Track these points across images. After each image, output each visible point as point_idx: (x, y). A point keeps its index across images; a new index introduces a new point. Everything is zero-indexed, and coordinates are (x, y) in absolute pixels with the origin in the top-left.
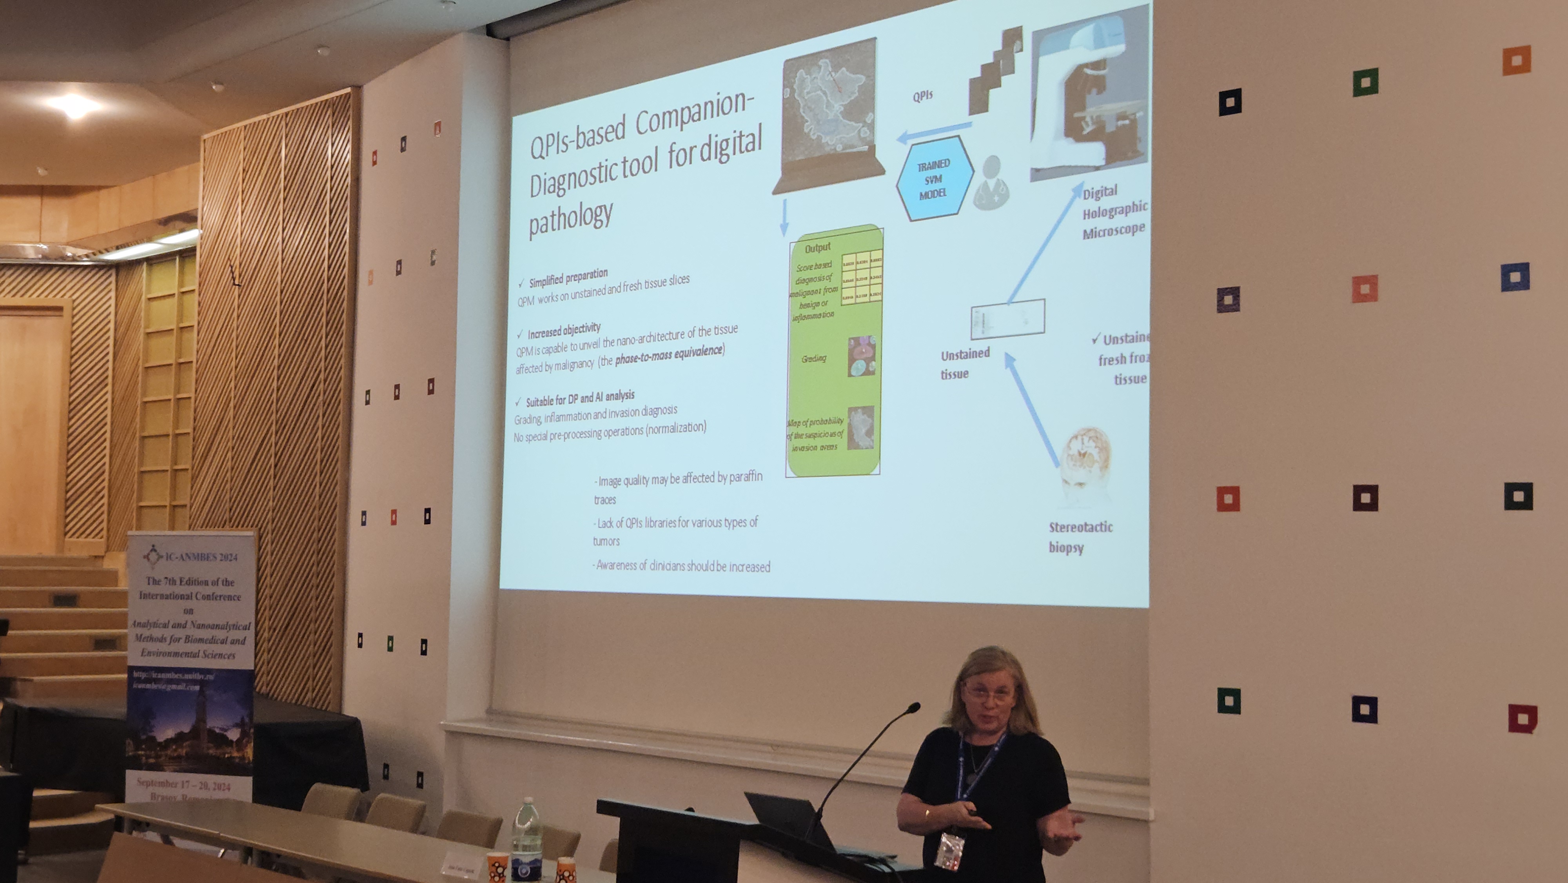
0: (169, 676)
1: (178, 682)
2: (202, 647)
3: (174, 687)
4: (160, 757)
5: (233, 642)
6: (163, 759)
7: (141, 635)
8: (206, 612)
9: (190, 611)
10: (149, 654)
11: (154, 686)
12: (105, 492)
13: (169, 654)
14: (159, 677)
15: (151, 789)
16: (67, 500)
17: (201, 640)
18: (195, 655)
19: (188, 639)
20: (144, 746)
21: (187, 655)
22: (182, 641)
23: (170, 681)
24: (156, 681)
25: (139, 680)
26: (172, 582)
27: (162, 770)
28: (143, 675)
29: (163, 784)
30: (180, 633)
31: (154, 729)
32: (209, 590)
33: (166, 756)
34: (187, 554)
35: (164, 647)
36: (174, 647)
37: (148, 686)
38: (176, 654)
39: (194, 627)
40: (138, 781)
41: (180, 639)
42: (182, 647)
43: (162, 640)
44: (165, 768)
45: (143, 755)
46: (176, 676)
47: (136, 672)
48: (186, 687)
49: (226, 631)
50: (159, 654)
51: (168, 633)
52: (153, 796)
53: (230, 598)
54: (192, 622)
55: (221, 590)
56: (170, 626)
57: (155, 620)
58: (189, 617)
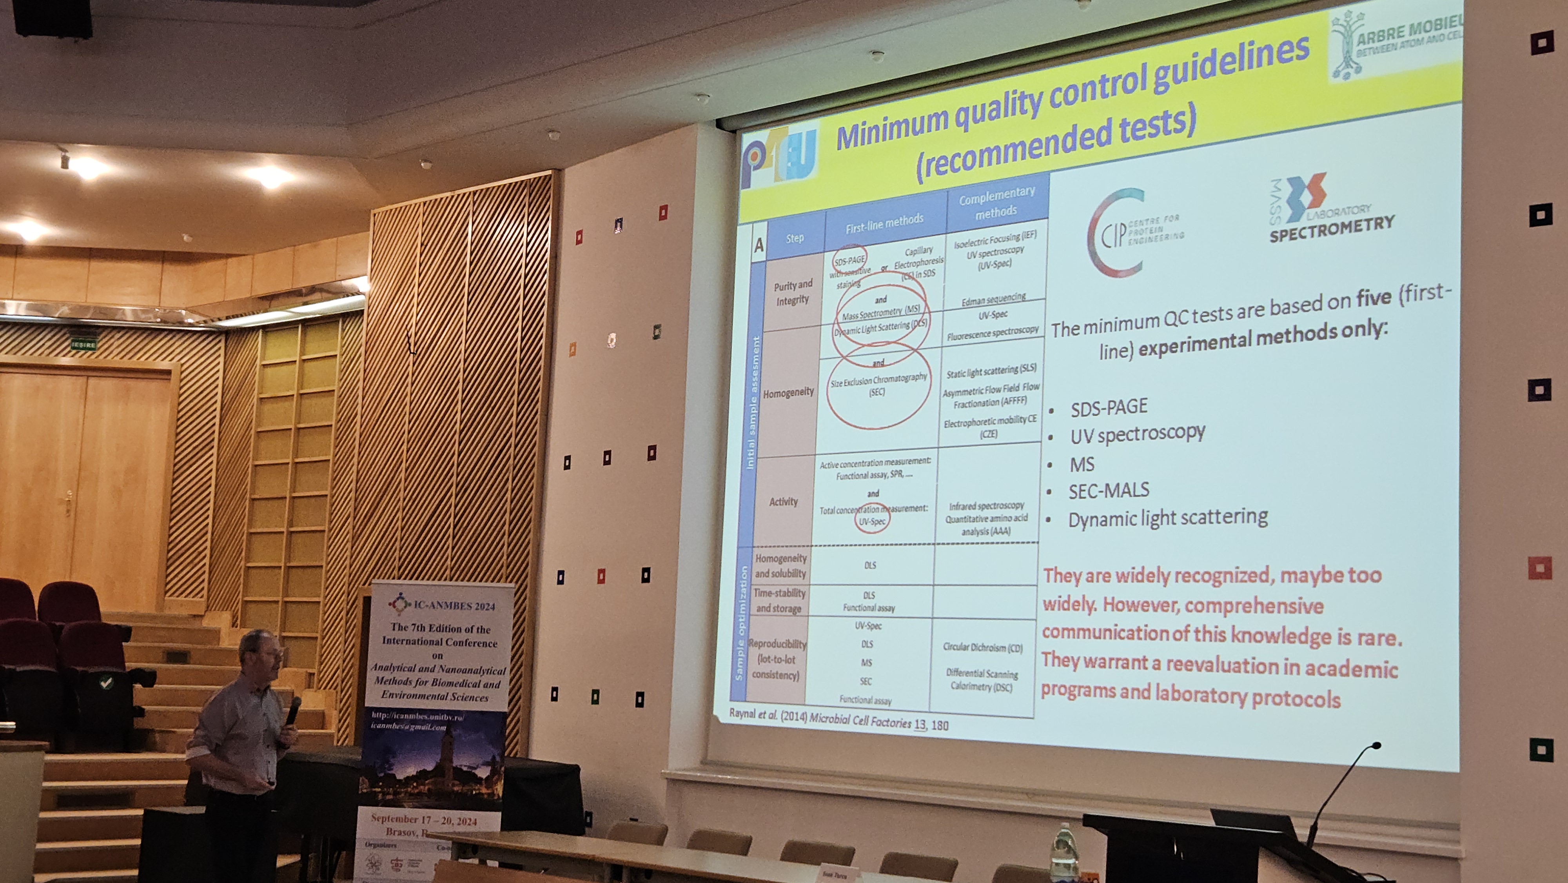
0: (412, 717)
1: (424, 722)
2: (451, 690)
3: (418, 727)
4: (400, 793)
5: (486, 686)
6: (403, 795)
7: (383, 678)
8: (455, 657)
9: (440, 656)
10: (391, 695)
11: (395, 726)
12: (208, 552)
13: (414, 696)
14: (402, 717)
15: (389, 825)
16: (168, 560)
17: (450, 684)
18: (444, 698)
19: (435, 682)
20: (381, 784)
21: (434, 697)
22: (429, 684)
23: (414, 722)
24: (398, 721)
25: (378, 721)
26: (423, 628)
27: (403, 806)
28: (384, 716)
29: (398, 819)
30: (424, 676)
31: (394, 767)
32: (462, 636)
33: (406, 792)
34: (438, 603)
35: (408, 690)
36: (420, 690)
37: (389, 726)
38: (422, 696)
39: (443, 670)
40: (373, 816)
41: (426, 682)
42: (428, 690)
43: (407, 682)
44: (405, 804)
45: (380, 792)
46: (421, 717)
47: (376, 712)
48: (431, 727)
49: (479, 675)
50: (402, 696)
51: (414, 676)
52: (390, 831)
53: (485, 644)
54: (441, 666)
55: (474, 637)
56: (417, 669)
57: (400, 664)
58: (438, 662)
